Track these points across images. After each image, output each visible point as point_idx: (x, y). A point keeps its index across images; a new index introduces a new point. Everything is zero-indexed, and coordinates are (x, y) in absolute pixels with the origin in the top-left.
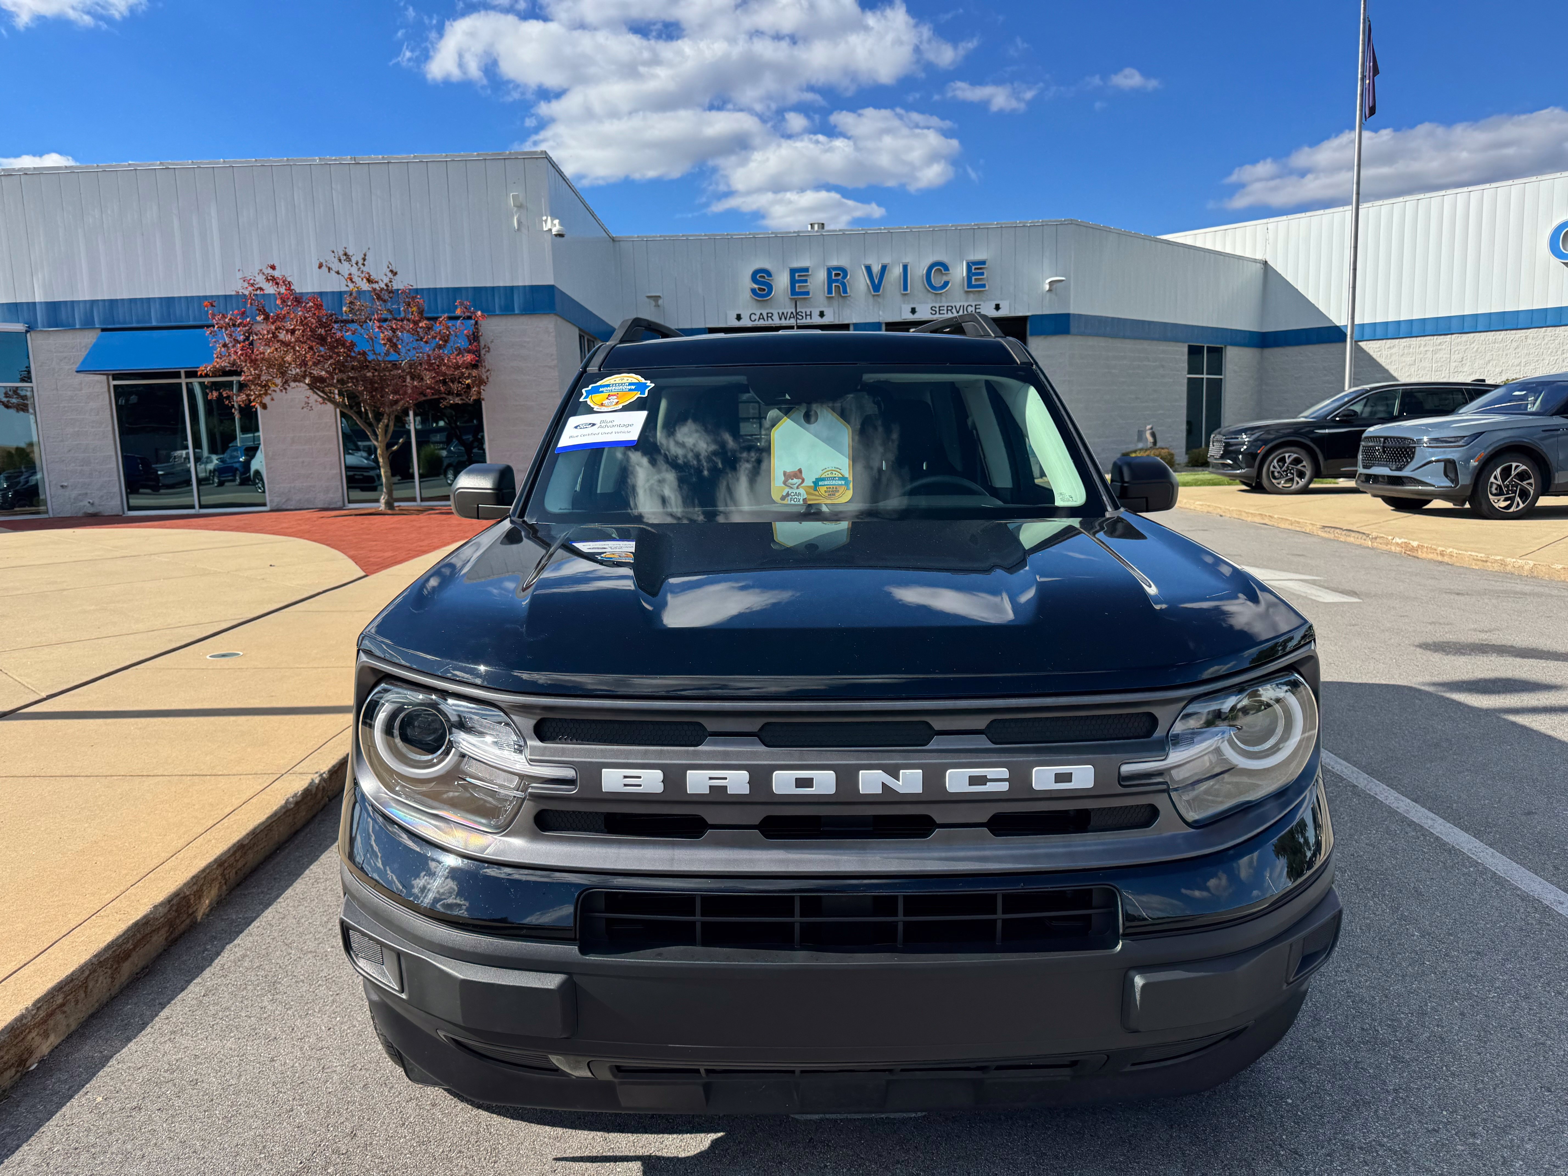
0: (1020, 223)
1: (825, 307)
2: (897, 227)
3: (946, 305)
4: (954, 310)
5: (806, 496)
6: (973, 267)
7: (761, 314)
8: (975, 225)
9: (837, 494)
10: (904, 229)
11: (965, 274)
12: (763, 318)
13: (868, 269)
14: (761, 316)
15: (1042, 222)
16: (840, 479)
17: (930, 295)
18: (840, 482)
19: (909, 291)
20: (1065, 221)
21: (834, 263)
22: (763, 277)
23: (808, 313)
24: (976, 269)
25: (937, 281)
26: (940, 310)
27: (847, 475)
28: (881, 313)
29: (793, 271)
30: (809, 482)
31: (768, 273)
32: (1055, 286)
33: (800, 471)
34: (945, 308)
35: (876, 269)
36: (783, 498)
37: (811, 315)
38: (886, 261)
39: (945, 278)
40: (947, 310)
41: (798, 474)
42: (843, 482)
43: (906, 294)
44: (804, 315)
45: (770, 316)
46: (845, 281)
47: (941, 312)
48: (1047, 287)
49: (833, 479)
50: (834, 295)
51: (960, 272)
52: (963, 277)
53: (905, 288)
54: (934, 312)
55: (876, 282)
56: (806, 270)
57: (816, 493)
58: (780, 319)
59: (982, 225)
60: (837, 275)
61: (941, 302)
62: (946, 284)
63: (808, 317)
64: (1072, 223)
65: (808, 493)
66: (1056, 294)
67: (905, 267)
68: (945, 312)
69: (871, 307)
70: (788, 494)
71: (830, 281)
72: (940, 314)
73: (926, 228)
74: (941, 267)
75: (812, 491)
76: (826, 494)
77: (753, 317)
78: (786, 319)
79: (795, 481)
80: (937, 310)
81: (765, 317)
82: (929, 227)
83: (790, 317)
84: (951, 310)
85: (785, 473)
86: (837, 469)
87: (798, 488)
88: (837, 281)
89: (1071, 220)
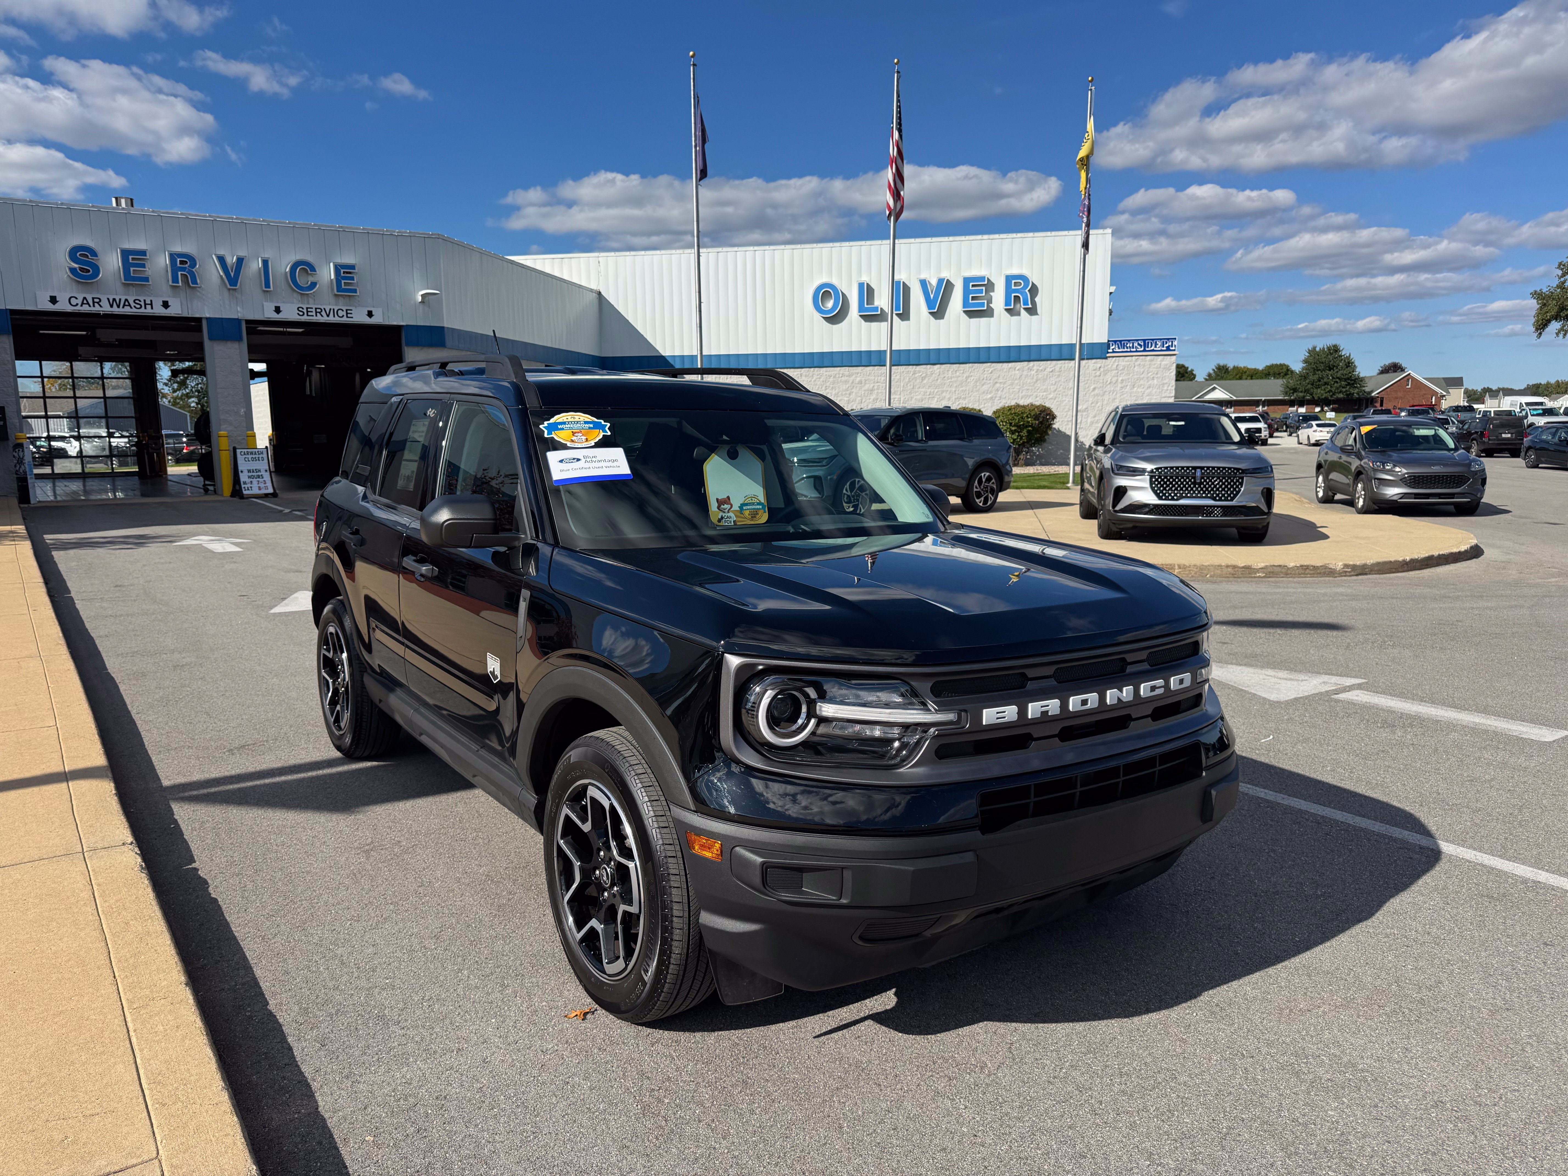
0: (387, 231)
1: (169, 297)
2: (251, 218)
3: (314, 307)
4: (323, 313)
5: (735, 519)
6: (342, 271)
7: (85, 298)
8: (339, 227)
9: (757, 516)
10: (260, 221)
11: (333, 277)
12: (88, 303)
13: (221, 259)
14: (85, 301)
15: (410, 232)
16: (758, 504)
17: (295, 295)
18: (758, 507)
19: (272, 289)
20: (432, 234)
21: (178, 249)
22: (87, 256)
23: (148, 302)
24: (345, 272)
25: (302, 280)
26: (307, 312)
27: (763, 501)
28: (239, 309)
29: (125, 253)
30: (736, 507)
31: (94, 253)
32: (427, 298)
33: (728, 498)
34: (314, 310)
35: (231, 260)
36: (719, 521)
37: (151, 304)
38: (242, 253)
39: (311, 279)
40: (316, 312)
41: (727, 501)
42: (761, 507)
43: (267, 291)
44: (143, 304)
45: (97, 301)
46: (194, 270)
47: (309, 314)
48: (420, 299)
49: (753, 504)
50: (180, 284)
51: (327, 274)
52: (331, 280)
53: (267, 285)
54: (301, 313)
55: (232, 274)
56: (143, 253)
57: (742, 516)
58: (112, 306)
59: (347, 228)
60: (182, 262)
61: (308, 304)
62: (314, 285)
63: (149, 307)
64: (439, 237)
65: (736, 516)
66: (429, 307)
67: (265, 262)
68: (314, 314)
69: (227, 302)
70: (722, 518)
71: (175, 270)
72: (308, 315)
73: (285, 223)
74: (307, 267)
75: (739, 514)
76: (750, 517)
77: (73, 301)
78: (118, 306)
79: (726, 506)
80: (305, 311)
81: (91, 303)
82: (289, 223)
83: (124, 305)
84: (320, 313)
85: (717, 500)
86: (755, 497)
87: (728, 512)
88: (183, 269)
89: (439, 235)
